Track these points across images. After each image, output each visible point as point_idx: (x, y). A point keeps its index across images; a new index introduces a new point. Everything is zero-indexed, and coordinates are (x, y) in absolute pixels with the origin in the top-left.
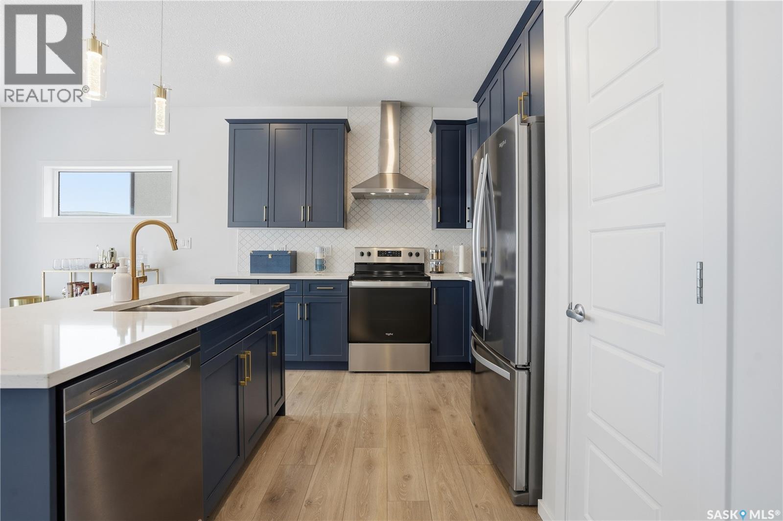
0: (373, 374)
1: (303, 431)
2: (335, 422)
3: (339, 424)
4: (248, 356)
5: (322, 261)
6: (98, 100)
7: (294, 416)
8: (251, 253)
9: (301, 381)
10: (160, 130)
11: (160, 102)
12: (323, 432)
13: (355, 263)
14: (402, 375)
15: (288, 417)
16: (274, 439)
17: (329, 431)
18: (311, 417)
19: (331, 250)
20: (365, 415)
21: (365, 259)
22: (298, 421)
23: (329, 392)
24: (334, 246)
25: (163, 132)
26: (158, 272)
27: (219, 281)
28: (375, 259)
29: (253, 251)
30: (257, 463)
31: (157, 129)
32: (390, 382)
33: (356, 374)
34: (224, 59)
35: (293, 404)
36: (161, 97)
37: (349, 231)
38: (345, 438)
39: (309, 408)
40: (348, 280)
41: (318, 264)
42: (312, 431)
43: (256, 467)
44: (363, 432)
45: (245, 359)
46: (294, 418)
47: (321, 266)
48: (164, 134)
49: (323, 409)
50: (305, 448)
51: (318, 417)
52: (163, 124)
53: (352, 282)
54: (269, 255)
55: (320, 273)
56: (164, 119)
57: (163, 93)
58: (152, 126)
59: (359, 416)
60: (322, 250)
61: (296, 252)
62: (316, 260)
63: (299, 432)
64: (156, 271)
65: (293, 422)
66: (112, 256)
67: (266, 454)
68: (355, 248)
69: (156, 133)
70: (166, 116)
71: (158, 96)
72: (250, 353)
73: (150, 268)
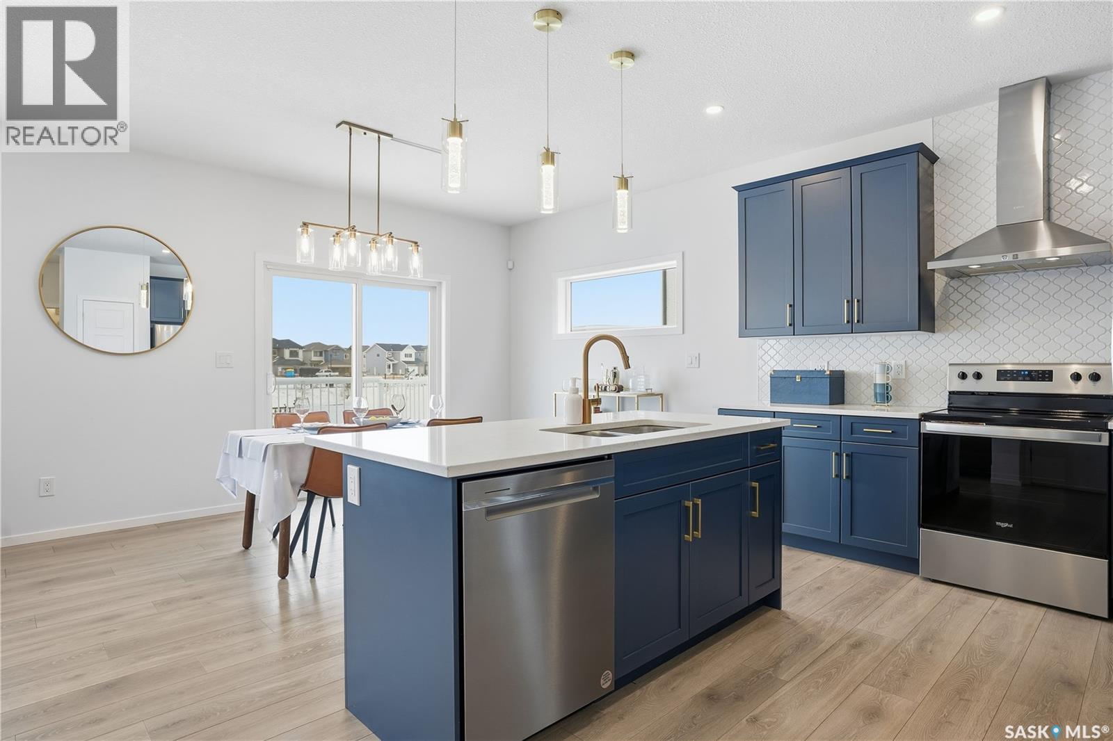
0: (968, 591)
1: (794, 636)
2: (852, 641)
3: (857, 645)
4: (695, 505)
5: (886, 387)
6: (551, 212)
7: (793, 614)
8: (771, 374)
9: (830, 571)
10: (623, 227)
11: (622, 194)
12: (823, 647)
13: (950, 393)
14: (1033, 608)
15: (784, 612)
16: (752, 632)
17: (835, 649)
18: (818, 623)
19: (904, 369)
20: (911, 646)
21: (970, 385)
22: (795, 622)
23: (868, 598)
24: (909, 362)
25: (625, 229)
26: (662, 397)
27: (722, 411)
28: (990, 384)
29: (774, 371)
30: (714, 652)
31: (620, 227)
32: (996, 612)
33: (933, 583)
34: (714, 110)
35: (800, 599)
36: (622, 188)
37: (937, 336)
38: (855, 666)
39: (821, 610)
40: (920, 420)
41: (878, 391)
42: (809, 640)
43: (710, 656)
44: (891, 668)
45: (689, 507)
46: (791, 617)
47: (885, 394)
48: (626, 231)
49: (842, 617)
50: (785, 657)
51: (828, 625)
52: (626, 220)
53: (927, 423)
54: (797, 377)
55: (883, 408)
56: (626, 214)
57: (624, 183)
58: (614, 224)
59: (899, 644)
60: (886, 369)
61: (843, 371)
62: (875, 384)
63: (789, 635)
64: (659, 397)
65: (788, 621)
66: (615, 377)
67: (730, 646)
68: (950, 365)
69: (619, 231)
70: (628, 210)
71: (619, 189)
72: (699, 502)
73: (653, 392)
